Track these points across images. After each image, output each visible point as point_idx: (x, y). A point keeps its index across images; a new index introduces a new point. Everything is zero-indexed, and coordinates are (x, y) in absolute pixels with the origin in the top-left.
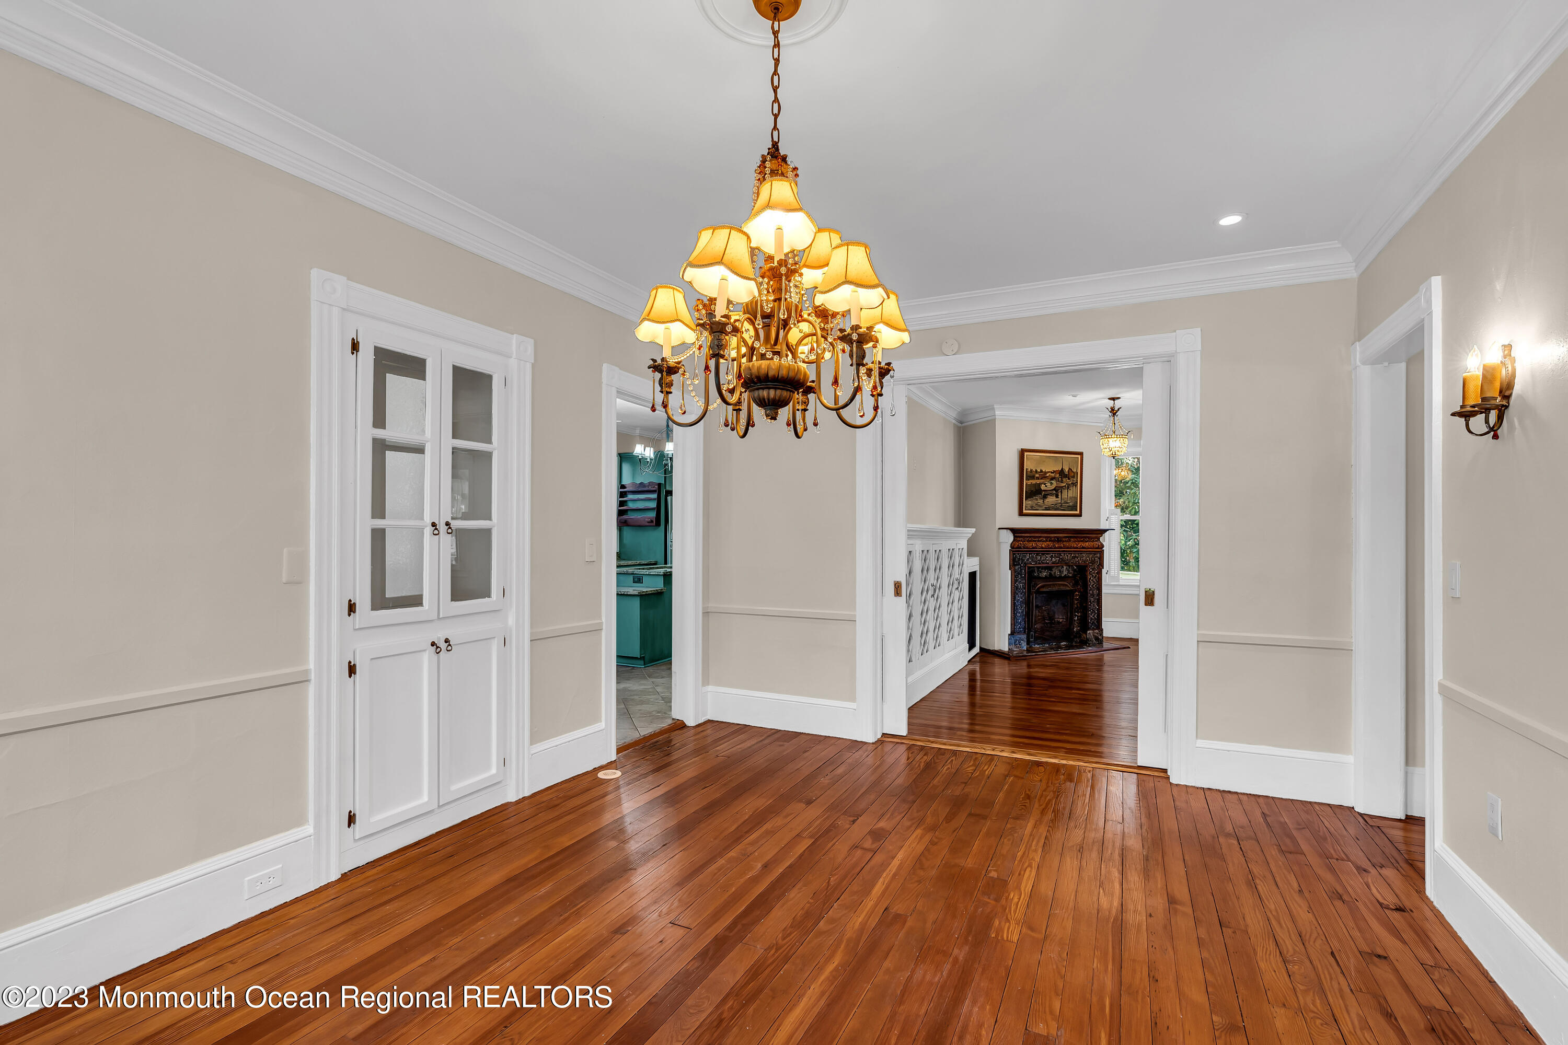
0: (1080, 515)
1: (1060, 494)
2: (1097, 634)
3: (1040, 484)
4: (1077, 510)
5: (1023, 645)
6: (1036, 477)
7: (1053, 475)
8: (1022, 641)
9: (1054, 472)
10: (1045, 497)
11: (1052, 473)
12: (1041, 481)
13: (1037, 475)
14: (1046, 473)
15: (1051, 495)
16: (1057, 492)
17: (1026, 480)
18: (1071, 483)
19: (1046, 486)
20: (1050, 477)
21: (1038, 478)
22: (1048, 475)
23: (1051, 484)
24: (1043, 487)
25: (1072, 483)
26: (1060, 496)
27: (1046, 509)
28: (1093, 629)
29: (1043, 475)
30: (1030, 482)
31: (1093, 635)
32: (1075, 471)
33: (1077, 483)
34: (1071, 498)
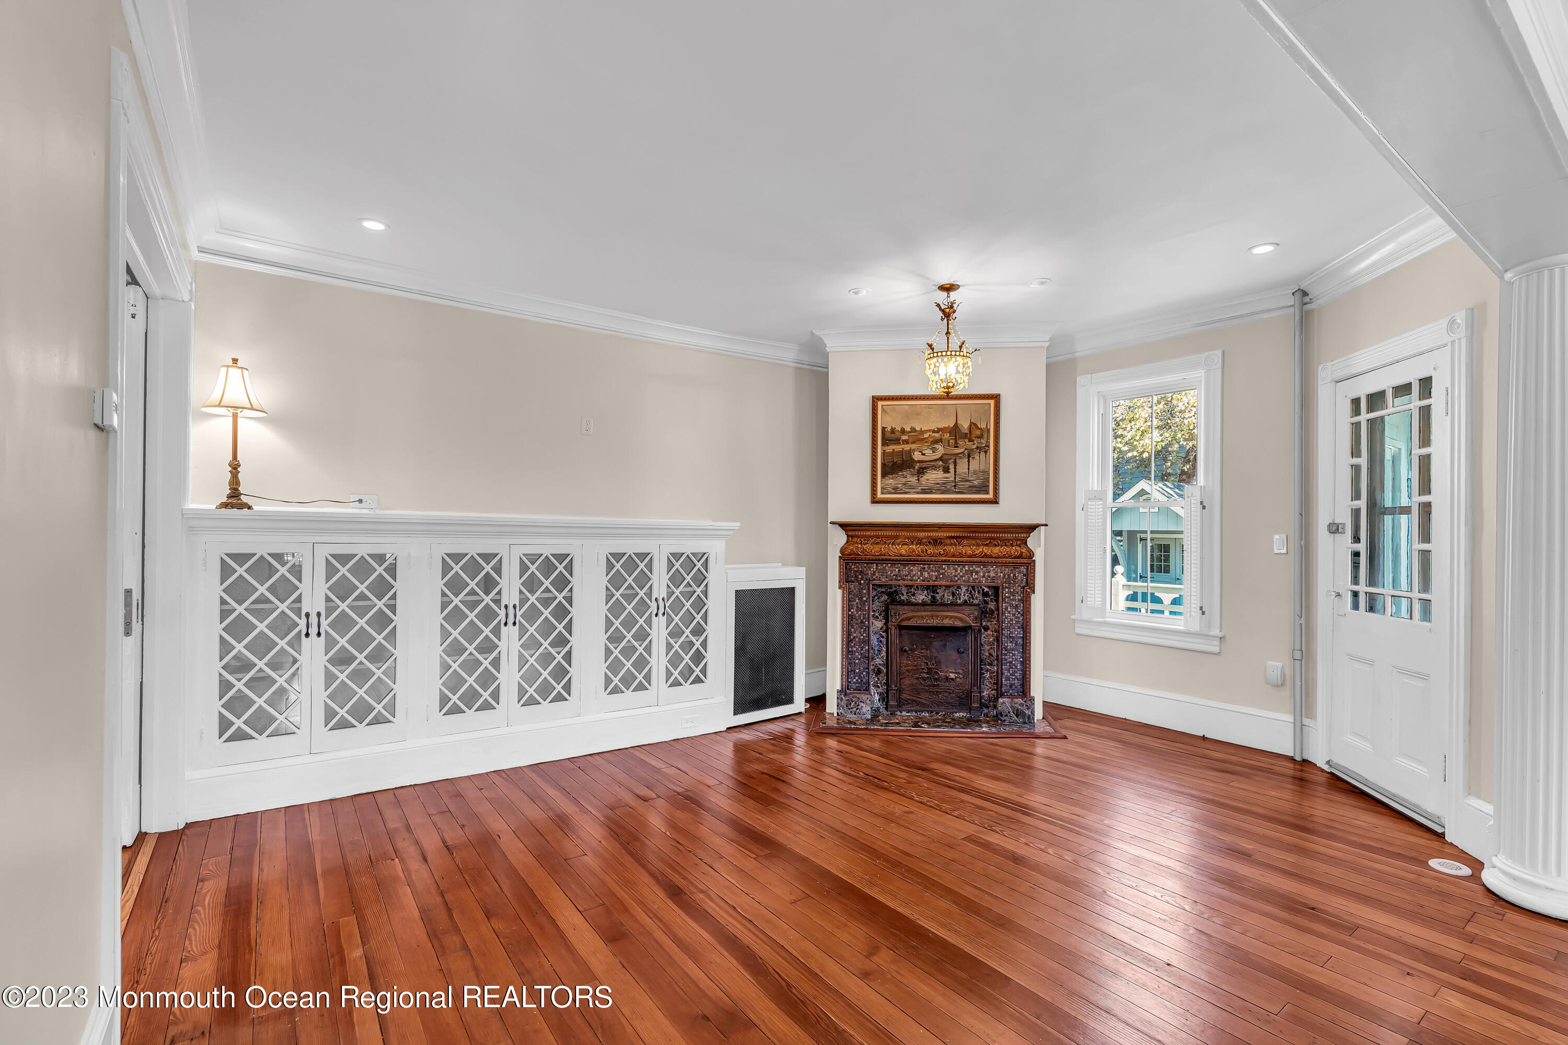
0: (995, 501)
1: (952, 467)
2: (1021, 705)
3: (910, 452)
4: (988, 493)
5: (864, 710)
6: (904, 441)
7: (937, 435)
8: (862, 704)
9: (939, 430)
10: (921, 472)
11: (934, 431)
12: (914, 446)
13: (904, 437)
14: (922, 432)
15: (935, 468)
16: (945, 463)
17: (883, 445)
18: (975, 447)
19: (924, 454)
20: (931, 439)
21: (907, 442)
22: (926, 436)
23: (934, 450)
24: (917, 456)
25: (977, 448)
26: (952, 470)
27: (924, 492)
28: (1012, 697)
29: (917, 437)
30: (889, 449)
31: (1012, 707)
32: (983, 426)
33: (989, 446)
34: (975, 472)
